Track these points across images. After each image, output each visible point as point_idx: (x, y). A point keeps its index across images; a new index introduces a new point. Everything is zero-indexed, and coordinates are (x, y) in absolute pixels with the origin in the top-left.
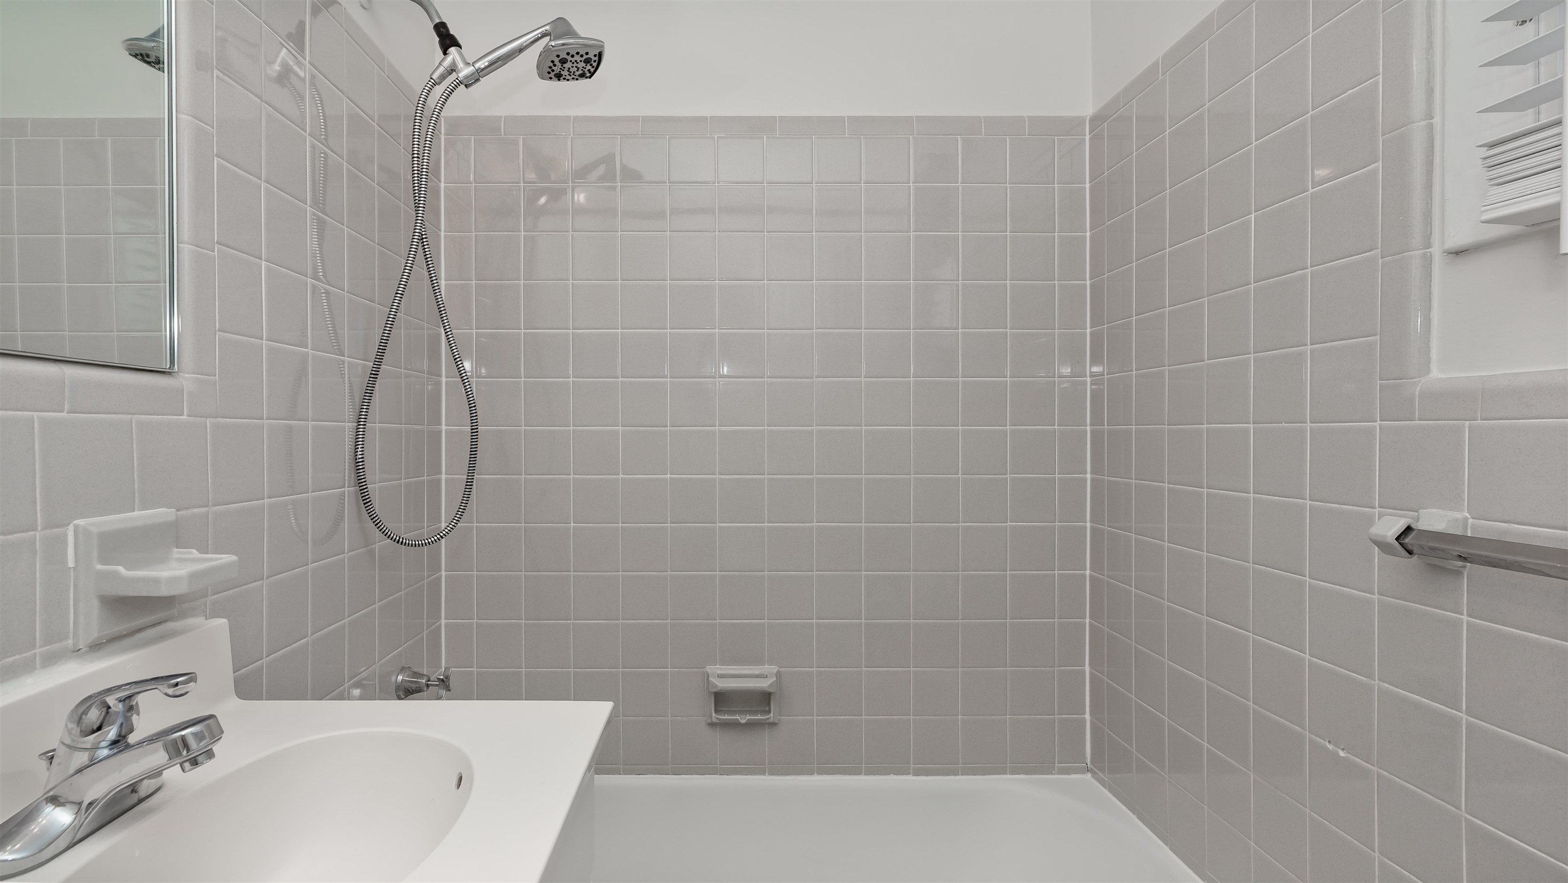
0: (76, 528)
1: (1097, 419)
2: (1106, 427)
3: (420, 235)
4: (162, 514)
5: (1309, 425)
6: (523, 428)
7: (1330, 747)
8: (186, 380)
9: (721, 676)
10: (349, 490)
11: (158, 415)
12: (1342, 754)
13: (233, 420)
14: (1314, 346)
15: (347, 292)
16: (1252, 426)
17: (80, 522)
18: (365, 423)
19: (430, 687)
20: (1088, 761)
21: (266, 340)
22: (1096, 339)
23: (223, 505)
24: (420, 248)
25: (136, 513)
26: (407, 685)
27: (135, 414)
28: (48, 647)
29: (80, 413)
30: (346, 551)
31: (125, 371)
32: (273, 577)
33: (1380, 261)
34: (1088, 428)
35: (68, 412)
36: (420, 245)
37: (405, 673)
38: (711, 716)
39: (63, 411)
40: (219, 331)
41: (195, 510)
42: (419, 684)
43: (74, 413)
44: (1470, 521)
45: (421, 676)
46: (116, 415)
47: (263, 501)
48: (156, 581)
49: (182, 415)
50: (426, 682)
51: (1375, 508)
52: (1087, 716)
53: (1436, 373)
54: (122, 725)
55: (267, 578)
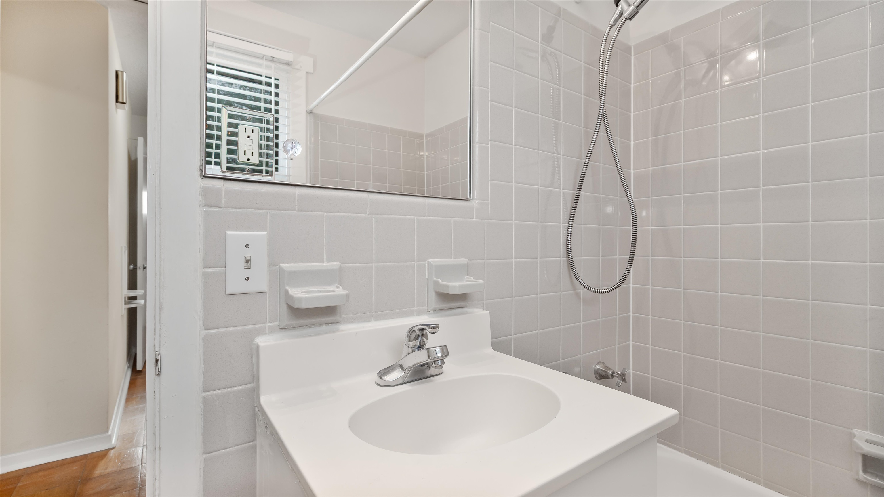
0: (428, 262)
3: (603, 114)
4: (463, 260)
6: (683, 227)
8: (475, 203)
9: (870, 442)
10: (563, 259)
11: (462, 218)
13: (497, 221)
15: (563, 155)
17: (430, 260)
18: (572, 224)
19: (614, 377)
21: (515, 183)
23: (492, 260)
24: (602, 121)
25: (453, 259)
26: (601, 372)
27: (453, 218)
28: (419, 308)
29: (431, 217)
30: (561, 291)
31: (450, 200)
32: (518, 297)
35: (427, 217)
36: (603, 120)
37: (600, 365)
38: (857, 474)
39: (425, 216)
40: (490, 180)
41: (478, 261)
42: (607, 373)
43: (429, 217)
45: (609, 369)
46: (445, 218)
47: (512, 260)
48: (447, 287)
49: (473, 218)
50: (611, 373)
54: (420, 341)
55: (514, 297)
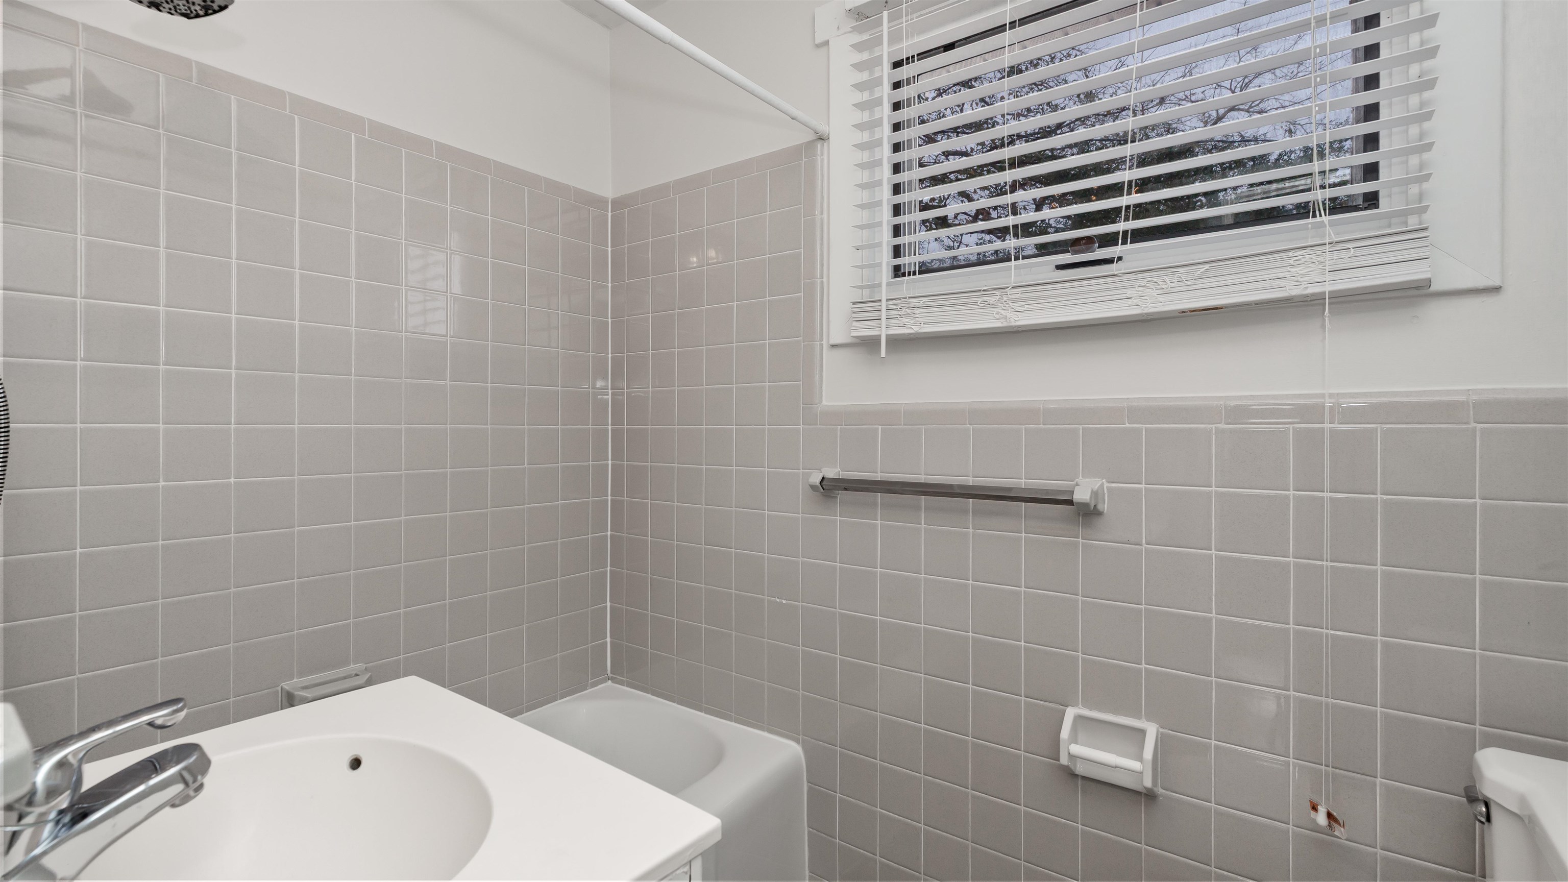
1: (617, 420)
2: (625, 426)
5: (767, 426)
7: (778, 600)
9: (305, 688)
12: (784, 602)
14: (770, 384)
16: (734, 427)
20: (609, 672)
22: (617, 363)
33: (802, 344)
34: (610, 427)
44: (841, 472)
51: (800, 470)
52: (608, 640)
53: (824, 402)
